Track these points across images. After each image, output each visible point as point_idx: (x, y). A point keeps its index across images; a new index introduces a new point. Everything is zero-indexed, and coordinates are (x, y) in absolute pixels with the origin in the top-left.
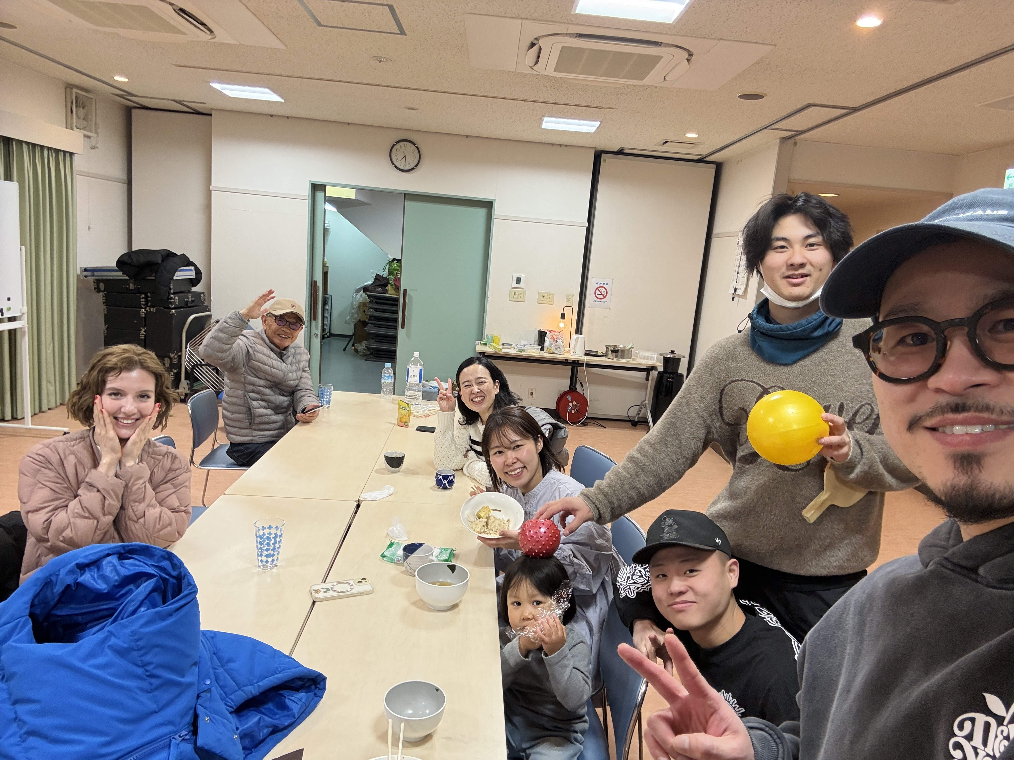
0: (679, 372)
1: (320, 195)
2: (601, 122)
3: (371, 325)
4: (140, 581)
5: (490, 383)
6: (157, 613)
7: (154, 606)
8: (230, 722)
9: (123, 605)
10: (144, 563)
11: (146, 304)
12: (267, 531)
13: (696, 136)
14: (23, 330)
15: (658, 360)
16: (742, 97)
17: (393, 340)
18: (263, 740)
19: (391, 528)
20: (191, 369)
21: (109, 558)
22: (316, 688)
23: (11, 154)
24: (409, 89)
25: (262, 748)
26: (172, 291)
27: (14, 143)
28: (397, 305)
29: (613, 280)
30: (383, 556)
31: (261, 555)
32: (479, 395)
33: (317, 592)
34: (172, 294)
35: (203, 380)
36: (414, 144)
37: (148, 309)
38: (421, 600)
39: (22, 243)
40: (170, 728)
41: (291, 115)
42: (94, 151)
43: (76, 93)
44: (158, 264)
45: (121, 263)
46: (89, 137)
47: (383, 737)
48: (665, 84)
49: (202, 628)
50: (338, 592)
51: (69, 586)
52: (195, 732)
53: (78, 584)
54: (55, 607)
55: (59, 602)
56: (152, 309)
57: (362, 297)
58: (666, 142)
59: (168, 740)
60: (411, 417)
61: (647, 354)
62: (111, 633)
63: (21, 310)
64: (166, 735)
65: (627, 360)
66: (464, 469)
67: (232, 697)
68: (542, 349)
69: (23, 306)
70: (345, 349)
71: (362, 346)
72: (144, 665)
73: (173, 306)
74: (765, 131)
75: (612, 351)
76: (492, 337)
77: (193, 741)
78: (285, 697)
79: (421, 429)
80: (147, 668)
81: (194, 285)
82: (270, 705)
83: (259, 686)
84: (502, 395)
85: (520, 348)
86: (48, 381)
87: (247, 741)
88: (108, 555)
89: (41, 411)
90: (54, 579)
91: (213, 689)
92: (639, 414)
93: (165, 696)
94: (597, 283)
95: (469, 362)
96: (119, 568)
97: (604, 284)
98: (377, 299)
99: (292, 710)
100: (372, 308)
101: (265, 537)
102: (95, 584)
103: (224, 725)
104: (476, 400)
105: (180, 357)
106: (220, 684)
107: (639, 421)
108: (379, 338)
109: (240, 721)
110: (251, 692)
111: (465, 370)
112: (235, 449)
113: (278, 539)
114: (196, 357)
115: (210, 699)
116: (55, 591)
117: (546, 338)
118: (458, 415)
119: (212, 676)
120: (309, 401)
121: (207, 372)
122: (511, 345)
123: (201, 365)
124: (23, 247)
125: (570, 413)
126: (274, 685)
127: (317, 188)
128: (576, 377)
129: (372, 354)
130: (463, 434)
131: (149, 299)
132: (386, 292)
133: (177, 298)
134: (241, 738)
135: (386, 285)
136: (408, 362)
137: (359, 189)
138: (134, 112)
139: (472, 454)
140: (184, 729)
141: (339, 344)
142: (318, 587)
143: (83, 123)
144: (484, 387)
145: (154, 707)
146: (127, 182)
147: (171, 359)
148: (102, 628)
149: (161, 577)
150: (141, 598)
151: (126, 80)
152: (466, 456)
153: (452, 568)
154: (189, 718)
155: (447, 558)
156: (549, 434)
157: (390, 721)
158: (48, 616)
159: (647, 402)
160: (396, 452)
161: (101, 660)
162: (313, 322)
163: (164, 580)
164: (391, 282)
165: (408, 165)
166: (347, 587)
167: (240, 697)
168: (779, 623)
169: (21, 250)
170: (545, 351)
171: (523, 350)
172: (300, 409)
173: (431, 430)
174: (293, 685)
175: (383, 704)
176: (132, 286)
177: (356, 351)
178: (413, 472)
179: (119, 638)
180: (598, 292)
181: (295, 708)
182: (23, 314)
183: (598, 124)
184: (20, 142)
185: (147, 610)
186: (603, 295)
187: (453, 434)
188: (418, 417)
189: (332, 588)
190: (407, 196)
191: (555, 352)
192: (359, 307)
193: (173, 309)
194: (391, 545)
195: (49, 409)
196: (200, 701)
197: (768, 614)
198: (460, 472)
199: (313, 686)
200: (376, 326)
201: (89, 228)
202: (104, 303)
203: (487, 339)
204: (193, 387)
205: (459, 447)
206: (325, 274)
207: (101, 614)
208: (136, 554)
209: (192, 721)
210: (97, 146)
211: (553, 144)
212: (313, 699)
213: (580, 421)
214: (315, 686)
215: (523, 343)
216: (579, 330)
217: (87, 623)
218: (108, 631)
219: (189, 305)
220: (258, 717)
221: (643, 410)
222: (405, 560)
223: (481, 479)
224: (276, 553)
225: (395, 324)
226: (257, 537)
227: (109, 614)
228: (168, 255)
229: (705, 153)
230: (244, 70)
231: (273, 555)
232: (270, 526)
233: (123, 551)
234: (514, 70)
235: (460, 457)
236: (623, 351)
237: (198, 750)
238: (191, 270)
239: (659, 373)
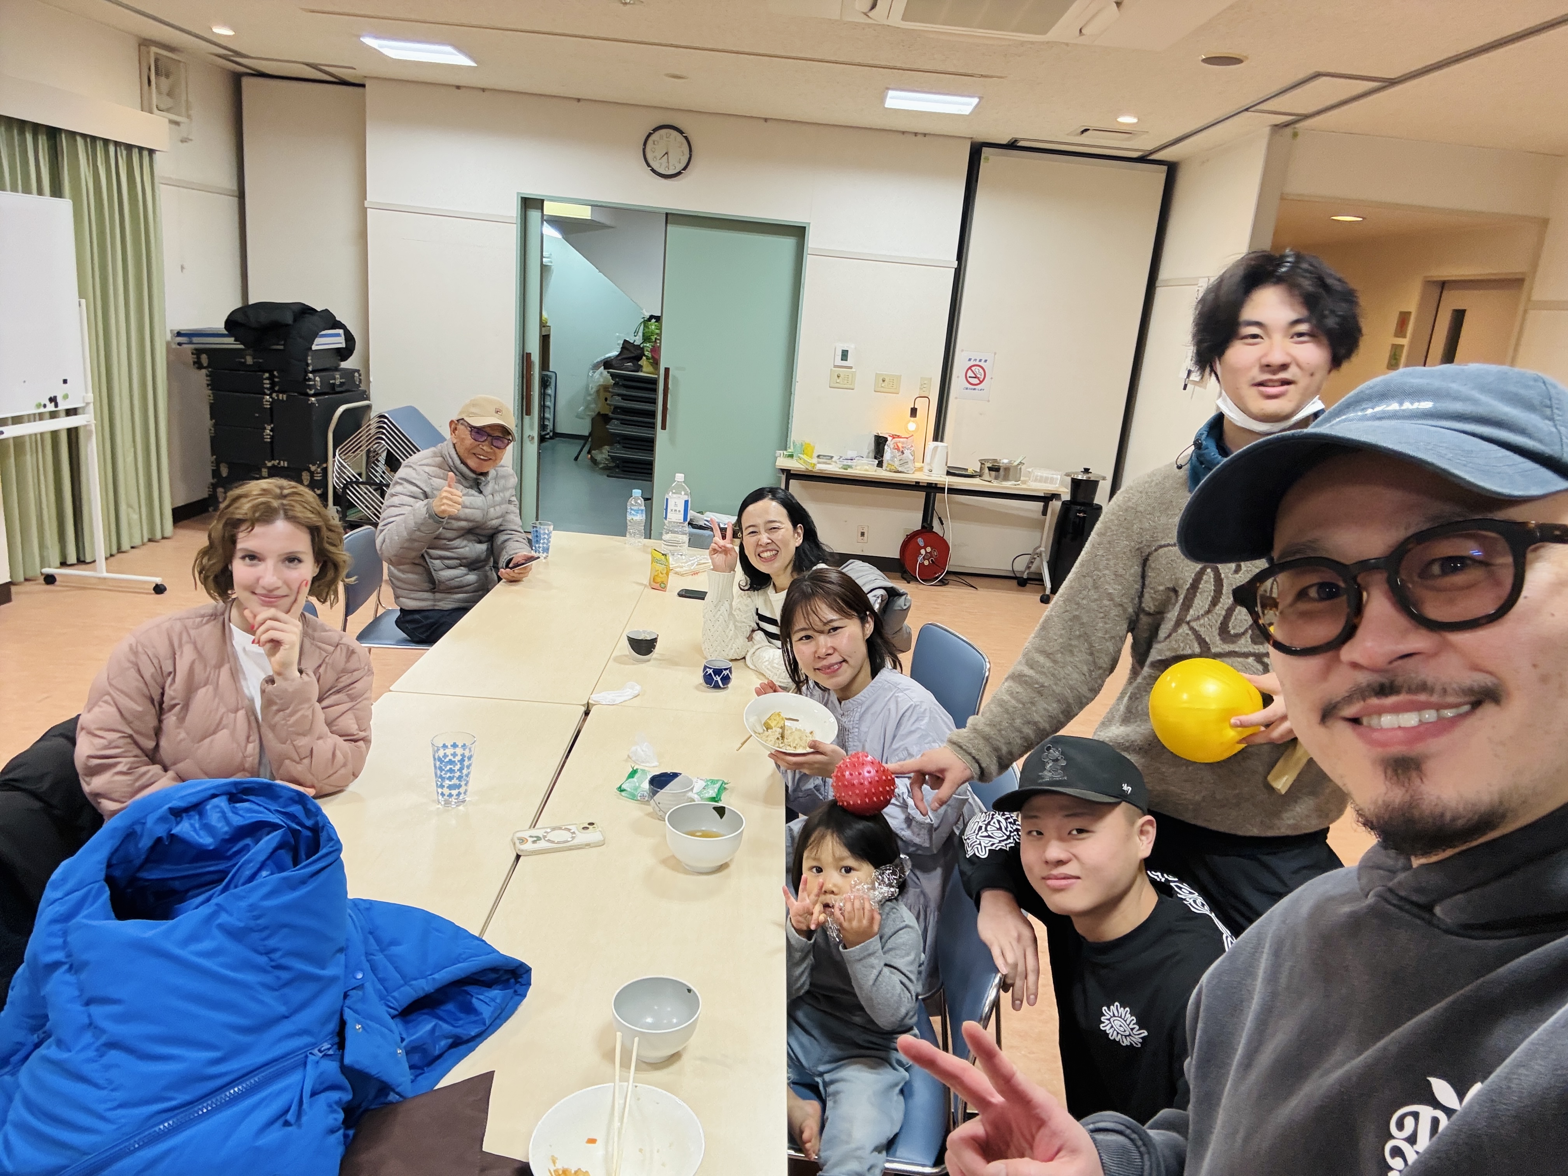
0: (1096, 501)
1: (534, 215)
2: (981, 98)
3: (616, 422)
4: (259, 833)
5: (787, 530)
6: (284, 879)
7: (282, 869)
8: (391, 1031)
9: (237, 866)
10: (265, 808)
11: (272, 389)
12: (450, 751)
13: (1135, 120)
14: (88, 428)
15: (1062, 483)
16: (1206, 60)
17: (649, 444)
18: (440, 1056)
19: (634, 748)
20: (342, 489)
21: (215, 801)
22: (517, 982)
23: (59, 153)
24: (672, 46)
25: (439, 1066)
26: (310, 368)
27: (63, 136)
28: (655, 390)
29: (995, 354)
30: (621, 790)
31: (442, 786)
32: (770, 547)
33: (523, 841)
34: (311, 372)
35: (360, 506)
36: (681, 132)
37: (274, 395)
38: (673, 857)
39: (82, 294)
40: (306, 1040)
41: (489, 87)
42: (185, 144)
43: (156, 54)
44: (287, 325)
45: (232, 324)
46: (177, 123)
47: (609, 1056)
48: (1081, 40)
49: (350, 896)
50: (553, 842)
51: (159, 840)
52: (341, 1045)
53: (172, 837)
54: (141, 867)
55: (147, 860)
56: (281, 395)
57: (602, 376)
58: (1086, 130)
59: (303, 1055)
60: (671, 575)
61: (1045, 473)
62: (220, 908)
63: (84, 398)
64: (300, 1049)
65: (1014, 482)
66: (748, 658)
67: (396, 994)
68: (880, 464)
69: (87, 392)
70: (576, 459)
71: (602, 453)
72: (268, 953)
73: (312, 392)
74: (1246, 114)
75: (990, 469)
76: (802, 445)
77: (339, 1057)
78: (472, 996)
79: (686, 594)
80: (273, 956)
81: (344, 359)
82: (450, 1007)
83: (434, 979)
84: (806, 546)
85: (845, 463)
86: (129, 506)
87: (416, 1058)
88: (214, 796)
89: (120, 551)
90: (138, 828)
91: (368, 985)
92: (1028, 567)
93: (297, 995)
94: (970, 360)
95: (757, 496)
96: (230, 815)
97: (980, 361)
98: (625, 380)
99: (481, 1014)
100: (619, 395)
101: (447, 760)
102: (197, 837)
103: (383, 1036)
104: (765, 555)
105: (325, 470)
106: (380, 976)
107: (1029, 579)
108: (628, 441)
109: (407, 1029)
110: (423, 989)
111: (751, 508)
112: (409, 617)
113: (466, 763)
114: (349, 471)
115: (363, 1000)
116: (140, 846)
117: (886, 447)
118: (739, 574)
119: (367, 966)
120: (516, 548)
121: (366, 493)
122: (832, 457)
123: (357, 483)
124: (83, 301)
125: (922, 564)
126: (456, 978)
127: (529, 204)
128: (933, 509)
129: (617, 466)
130: (747, 606)
131: (276, 380)
132: (639, 368)
133: (317, 379)
134: (407, 1053)
135: (639, 358)
136: (667, 488)
137: (595, 206)
138: (245, 81)
139: (759, 636)
140: (326, 1041)
141: (569, 450)
142: (525, 835)
143: (168, 102)
144: (777, 536)
145: (282, 1009)
146: (237, 193)
147: (312, 474)
148: (208, 900)
149: (289, 827)
150: (262, 857)
151: (230, 33)
152: (750, 638)
153: (721, 811)
154: (333, 1025)
155: (714, 795)
156: (880, 604)
157: (619, 1034)
158: (133, 880)
159: (1042, 549)
160: (644, 632)
161: (207, 945)
162: (527, 418)
163: (295, 832)
164: (646, 353)
165: (671, 167)
166: (567, 836)
167: (406, 994)
168: (1206, 907)
169: (80, 305)
170: (884, 467)
171: (850, 467)
172: (502, 561)
173: (700, 595)
174: (482, 979)
175: (609, 1010)
176: (249, 360)
177: (594, 461)
178: (672, 661)
179: (231, 915)
180: (970, 374)
181: (486, 1012)
182: (88, 404)
183: (975, 101)
184: (72, 135)
185: (272, 874)
186: (978, 378)
187: (731, 605)
188: (682, 575)
189: (545, 837)
190: (671, 218)
191: (900, 469)
192: (598, 392)
193: (313, 395)
194: (634, 773)
195: (132, 548)
196: (348, 1002)
197: (1190, 893)
198: (741, 663)
199: (512, 981)
200: (624, 422)
201: (182, 268)
202: (208, 385)
203: (794, 446)
204: (346, 516)
205: (739, 625)
206: (545, 340)
207: (208, 878)
208: (252, 795)
209: (337, 1030)
210: (190, 137)
211: (903, 133)
212: (512, 998)
213: (937, 578)
214: (516, 979)
215: (850, 454)
216: (938, 435)
217: (188, 891)
218: (217, 905)
219: (338, 389)
220: (433, 1024)
221: (1037, 562)
222: (652, 798)
223: (772, 674)
224: (463, 783)
225: (651, 420)
226: (435, 759)
227: (218, 878)
228: (304, 311)
229: (1149, 146)
230: (413, 17)
231: (459, 786)
232: (455, 744)
233: (234, 791)
234: (838, 18)
235: (741, 640)
236: (1007, 469)
237: (346, 1070)
238: (338, 335)
239: (1064, 503)
